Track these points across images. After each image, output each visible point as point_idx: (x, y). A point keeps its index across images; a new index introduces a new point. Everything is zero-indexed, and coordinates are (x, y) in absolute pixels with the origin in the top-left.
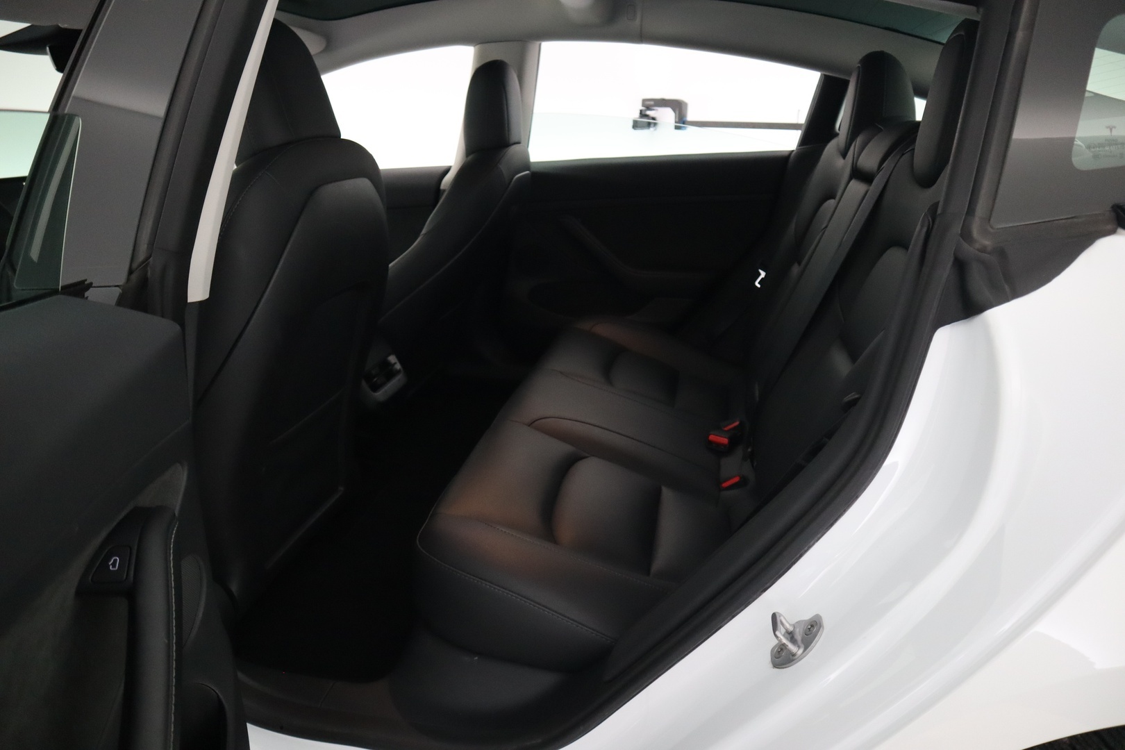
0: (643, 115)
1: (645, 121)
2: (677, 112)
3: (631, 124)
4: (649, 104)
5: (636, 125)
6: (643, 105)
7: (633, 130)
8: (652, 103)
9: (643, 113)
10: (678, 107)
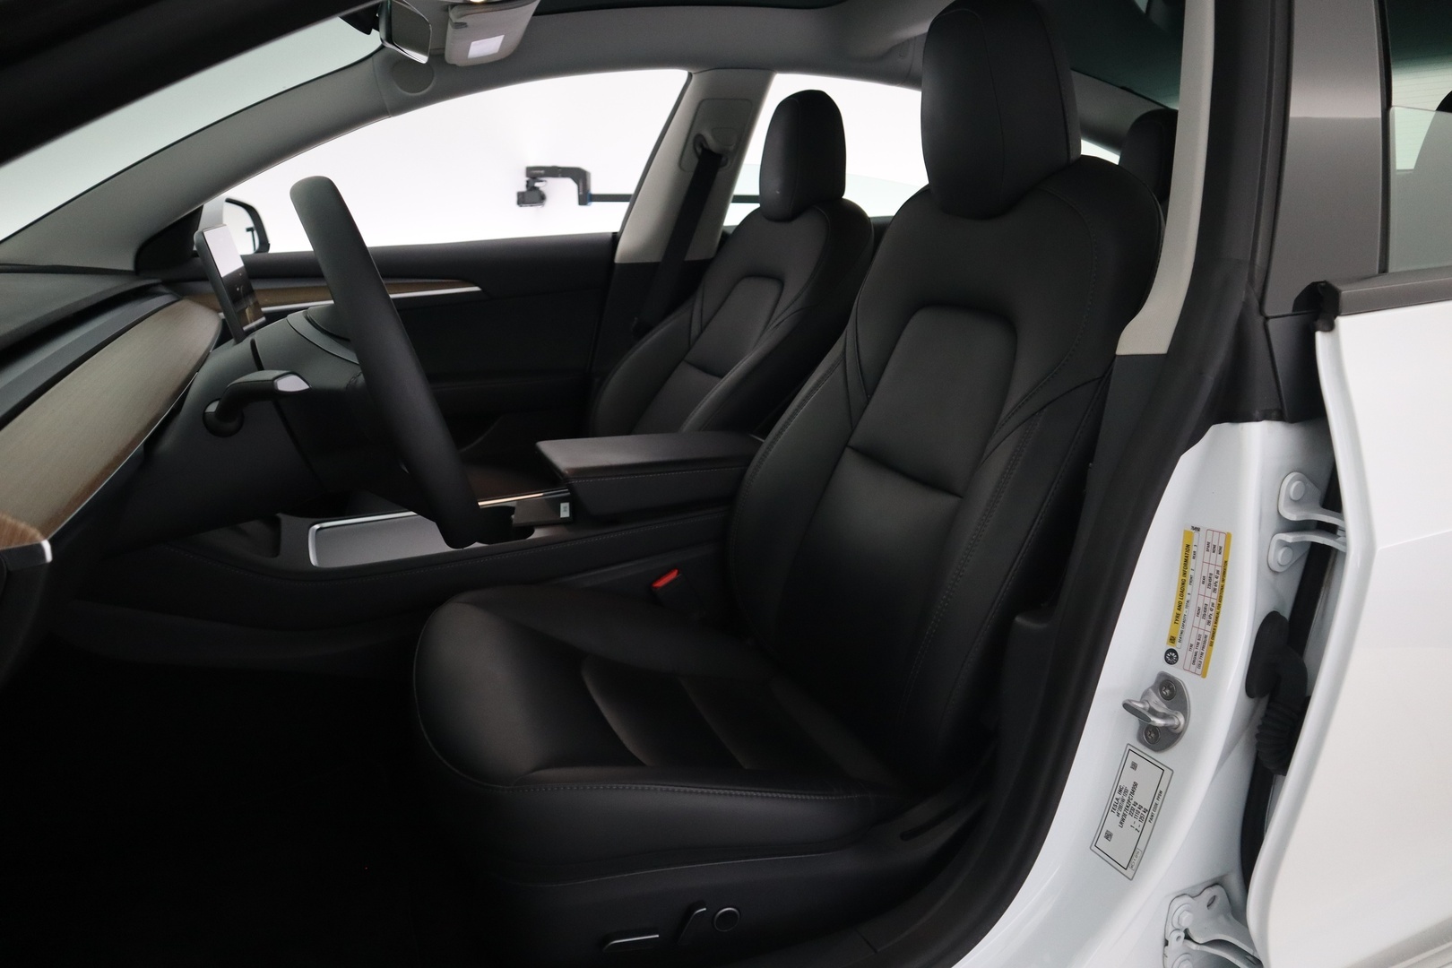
0: (531, 188)
1: (531, 196)
2: (581, 184)
3: (515, 199)
4: (535, 174)
5: (523, 200)
6: (528, 175)
7: (517, 207)
8: (542, 172)
9: (531, 185)
10: (579, 176)
